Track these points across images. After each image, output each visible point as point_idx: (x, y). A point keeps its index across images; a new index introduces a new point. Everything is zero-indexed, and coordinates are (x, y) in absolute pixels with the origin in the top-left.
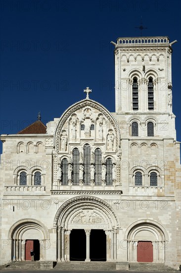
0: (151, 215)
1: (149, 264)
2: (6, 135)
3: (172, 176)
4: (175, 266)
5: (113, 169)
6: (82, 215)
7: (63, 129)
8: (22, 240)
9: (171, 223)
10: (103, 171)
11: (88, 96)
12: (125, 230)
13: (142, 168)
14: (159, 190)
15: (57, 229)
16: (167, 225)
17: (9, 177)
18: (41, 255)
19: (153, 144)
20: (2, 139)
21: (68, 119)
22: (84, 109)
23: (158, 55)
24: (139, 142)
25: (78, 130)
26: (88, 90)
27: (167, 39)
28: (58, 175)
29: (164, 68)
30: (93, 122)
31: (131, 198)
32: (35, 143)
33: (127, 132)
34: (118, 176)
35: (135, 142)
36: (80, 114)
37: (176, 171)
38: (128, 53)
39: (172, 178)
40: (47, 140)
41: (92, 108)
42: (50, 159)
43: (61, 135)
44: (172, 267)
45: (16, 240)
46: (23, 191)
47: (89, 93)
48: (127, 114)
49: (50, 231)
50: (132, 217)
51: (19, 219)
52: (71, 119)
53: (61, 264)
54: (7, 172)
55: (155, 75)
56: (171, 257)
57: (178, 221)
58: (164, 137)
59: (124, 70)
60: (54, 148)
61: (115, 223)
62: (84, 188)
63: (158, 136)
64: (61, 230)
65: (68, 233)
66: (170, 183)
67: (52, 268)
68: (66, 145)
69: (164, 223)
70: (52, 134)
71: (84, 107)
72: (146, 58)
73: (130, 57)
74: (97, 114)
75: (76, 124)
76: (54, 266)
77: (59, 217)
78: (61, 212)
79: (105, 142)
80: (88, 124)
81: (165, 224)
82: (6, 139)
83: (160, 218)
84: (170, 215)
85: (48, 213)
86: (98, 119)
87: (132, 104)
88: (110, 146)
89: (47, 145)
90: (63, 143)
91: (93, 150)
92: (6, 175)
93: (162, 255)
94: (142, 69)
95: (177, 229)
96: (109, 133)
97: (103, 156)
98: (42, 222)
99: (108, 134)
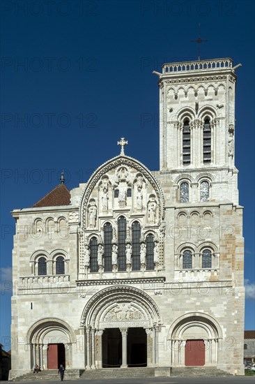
0: (202, 306)
1: (198, 368)
2: (19, 210)
3: (229, 254)
4: (229, 368)
5: (155, 249)
6: (116, 309)
7: (91, 197)
8: (43, 345)
9: (226, 316)
10: (141, 251)
11: (122, 150)
12: (168, 327)
13: (191, 245)
14: (213, 274)
15: (85, 330)
16: (221, 318)
17: (24, 265)
18: (66, 363)
19: (207, 212)
20: (14, 216)
21: (98, 184)
22: (118, 168)
23: (216, 86)
24: (189, 210)
25: (111, 198)
26: (123, 143)
27: (229, 62)
28: (86, 260)
29: (224, 104)
30: (129, 185)
31: (177, 286)
32: (56, 219)
33: (173, 198)
34: (161, 257)
35: (183, 210)
36: (113, 177)
37: (237, 246)
38: (176, 86)
39: (229, 256)
40: (71, 214)
41: (127, 167)
42: (74, 239)
43: (89, 206)
44: (225, 370)
45: (36, 345)
46: (43, 282)
47: (125, 145)
48: (174, 172)
49: (77, 332)
50: (178, 310)
51: (39, 319)
52: (101, 183)
53: (90, 372)
54: (22, 259)
55: (213, 114)
56: (225, 358)
57: (236, 312)
58: (222, 201)
59: (171, 111)
60: (80, 224)
61: (156, 319)
62: (119, 276)
63: (214, 200)
64: (90, 330)
65: (100, 334)
66: (226, 263)
67: (78, 377)
68: (96, 219)
69: (217, 316)
70: (77, 205)
71: (117, 166)
72: (201, 91)
73: (179, 91)
74: (135, 174)
75: (107, 190)
76: (80, 375)
77: (87, 314)
78: (89, 308)
79: (144, 212)
80: (123, 188)
81: (219, 316)
82: (20, 216)
83: (212, 309)
84: (225, 305)
85: (74, 310)
86: (135, 181)
87: (182, 157)
88: (151, 218)
89: (70, 221)
90: (92, 216)
91: (129, 224)
92: (21, 262)
93: (215, 357)
94: (194, 107)
95: (236, 322)
96: (151, 199)
97: (143, 231)
98: (67, 322)
99: (149, 201)
